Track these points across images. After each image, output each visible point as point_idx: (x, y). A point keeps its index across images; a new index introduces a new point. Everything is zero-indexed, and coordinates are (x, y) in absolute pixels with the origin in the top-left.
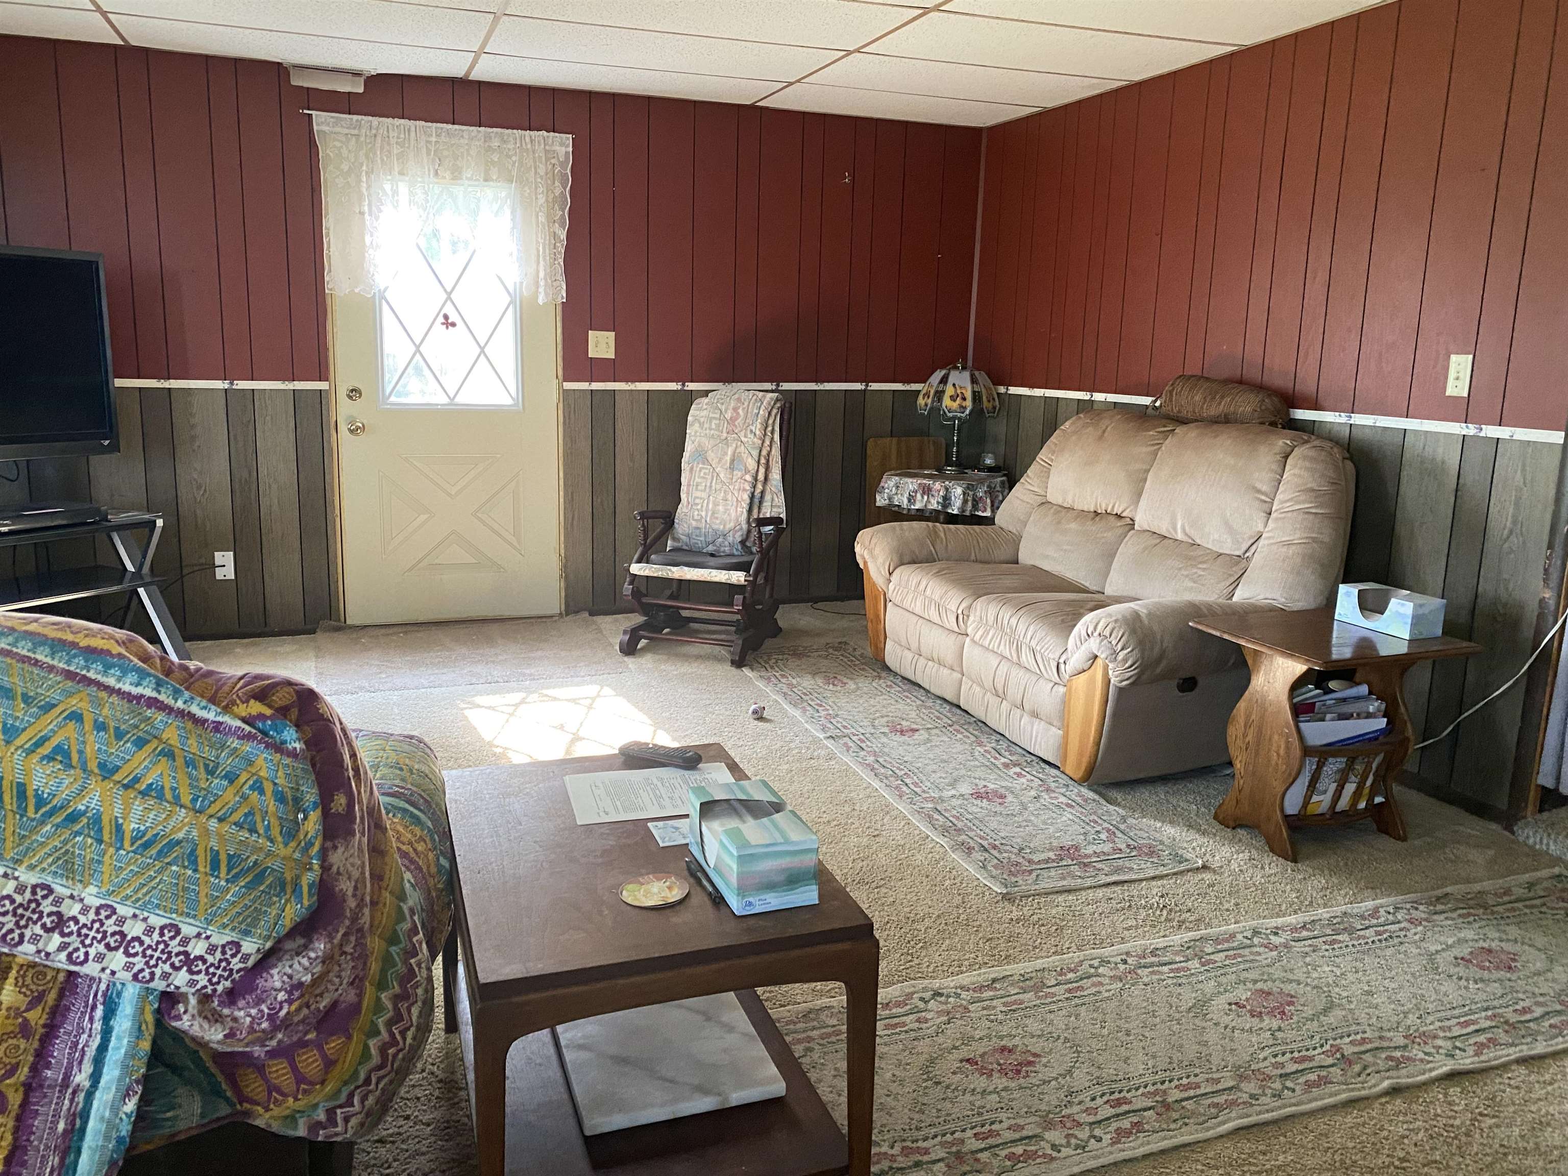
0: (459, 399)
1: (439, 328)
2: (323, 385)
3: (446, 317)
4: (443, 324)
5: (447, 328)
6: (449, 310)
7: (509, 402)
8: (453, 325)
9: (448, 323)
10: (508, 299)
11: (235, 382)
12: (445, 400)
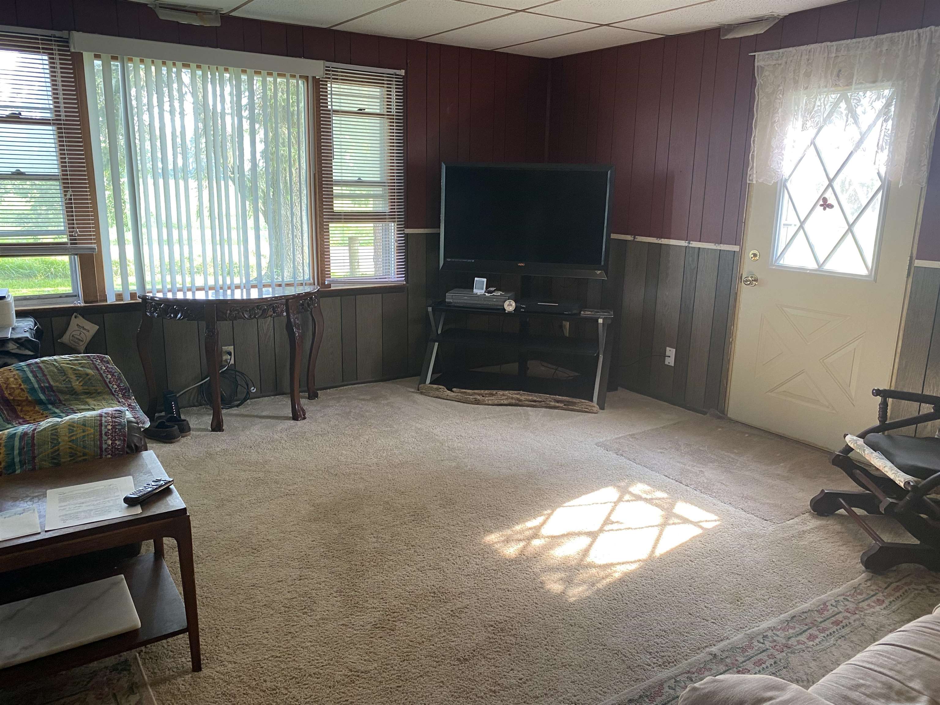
0: (828, 267)
1: (819, 209)
2: (736, 248)
3: (825, 200)
4: (821, 205)
5: (824, 209)
6: (829, 195)
7: (864, 272)
8: (831, 206)
9: (826, 205)
10: (878, 184)
11: (691, 242)
12: (815, 266)
